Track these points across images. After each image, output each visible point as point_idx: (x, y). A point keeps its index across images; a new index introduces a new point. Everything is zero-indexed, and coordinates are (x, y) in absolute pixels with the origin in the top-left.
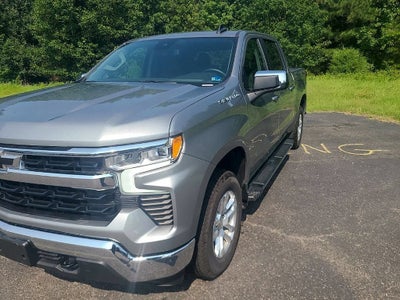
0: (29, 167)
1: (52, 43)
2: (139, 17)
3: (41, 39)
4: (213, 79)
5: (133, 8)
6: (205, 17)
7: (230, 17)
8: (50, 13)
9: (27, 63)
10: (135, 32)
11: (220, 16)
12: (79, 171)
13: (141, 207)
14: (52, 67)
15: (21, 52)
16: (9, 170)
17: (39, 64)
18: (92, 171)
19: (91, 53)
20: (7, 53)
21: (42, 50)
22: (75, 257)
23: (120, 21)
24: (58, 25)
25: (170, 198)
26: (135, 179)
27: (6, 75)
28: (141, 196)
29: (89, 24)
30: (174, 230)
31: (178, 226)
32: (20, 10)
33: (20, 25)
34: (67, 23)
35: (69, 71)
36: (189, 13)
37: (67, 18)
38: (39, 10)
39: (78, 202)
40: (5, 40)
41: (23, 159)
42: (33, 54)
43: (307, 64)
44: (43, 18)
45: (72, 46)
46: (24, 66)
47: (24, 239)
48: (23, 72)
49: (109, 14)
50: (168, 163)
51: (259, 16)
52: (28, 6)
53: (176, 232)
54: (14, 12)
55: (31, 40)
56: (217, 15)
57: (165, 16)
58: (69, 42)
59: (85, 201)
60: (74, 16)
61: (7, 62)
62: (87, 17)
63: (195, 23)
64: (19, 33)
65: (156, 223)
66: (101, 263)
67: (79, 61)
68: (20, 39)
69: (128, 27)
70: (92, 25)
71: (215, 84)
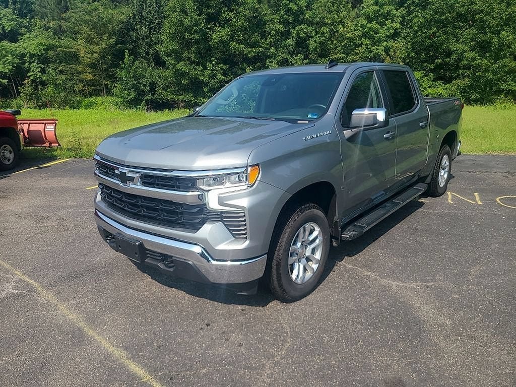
0: (145, 184)
1: (181, 66)
2: (278, 32)
3: (169, 60)
4: (310, 116)
5: (272, 21)
6: (363, 26)
7: (397, 25)
8: (180, 32)
9: (153, 87)
10: (273, 50)
11: (382, 24)
12: (178, 188)
13: (222, 221)
14: (177, 92)
15: (148, 75)
16: (131, 186)
17: (165, 89)
18: (187, 189)
19: (220, 76)
20: (134, 77)
21: (169, 73)
22: (171, 257)
23: (256, 37)
24: (187, 45)
25: (244, 216)
26: (219, 197)
27: (131, 100)
28: (222, 212)
29: (221, 42)
30: (247, 242)
31: (251, 240)
32: (150, 29)
33: (149, 45)
34: (197, 42)
35: (195, 96)
36: (341, 22)
37: (197, 36)
38: (170, 28)
39: (177, 214)
40: (133, 63)
41: (141, 177)
42: (159, 77)
43: (504, 86)
44: (172, 37)
45: (201, 68)
46: (149, 91)
47: (138, 240)
48: (149, 97)
49: (244, 30)
50: (245, 187)
51: (438, 22)
52: (159, 24)
53: (249, 244)
54: (144, 30)
55: (159, 63)
56: (380, 24)
57: (310, 29)
58: (198, 64)
59: (182, 213)
60: (205, 34)
61: (134, 86)
62: (219, 34)
63: (348, 35)
64: (147, 54)
65: (234, 235)
66: (190, 263)
67: (206, 84)
68: (148, 60)
69: (265, 43)
70: (224, 43)
71: (310, 121)
